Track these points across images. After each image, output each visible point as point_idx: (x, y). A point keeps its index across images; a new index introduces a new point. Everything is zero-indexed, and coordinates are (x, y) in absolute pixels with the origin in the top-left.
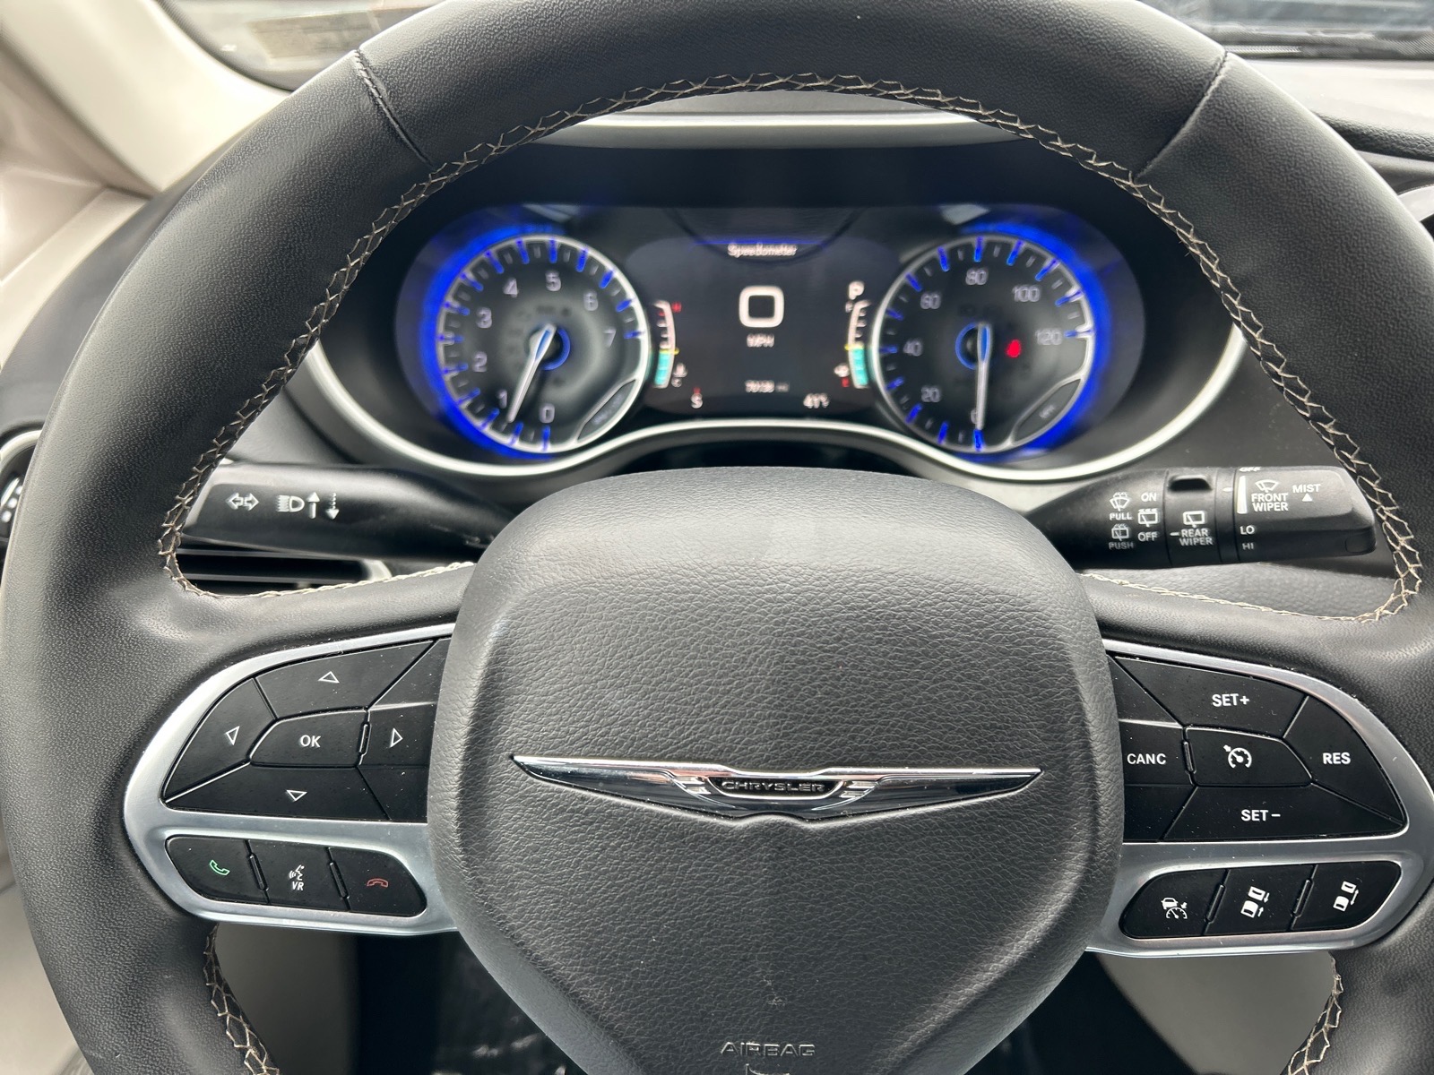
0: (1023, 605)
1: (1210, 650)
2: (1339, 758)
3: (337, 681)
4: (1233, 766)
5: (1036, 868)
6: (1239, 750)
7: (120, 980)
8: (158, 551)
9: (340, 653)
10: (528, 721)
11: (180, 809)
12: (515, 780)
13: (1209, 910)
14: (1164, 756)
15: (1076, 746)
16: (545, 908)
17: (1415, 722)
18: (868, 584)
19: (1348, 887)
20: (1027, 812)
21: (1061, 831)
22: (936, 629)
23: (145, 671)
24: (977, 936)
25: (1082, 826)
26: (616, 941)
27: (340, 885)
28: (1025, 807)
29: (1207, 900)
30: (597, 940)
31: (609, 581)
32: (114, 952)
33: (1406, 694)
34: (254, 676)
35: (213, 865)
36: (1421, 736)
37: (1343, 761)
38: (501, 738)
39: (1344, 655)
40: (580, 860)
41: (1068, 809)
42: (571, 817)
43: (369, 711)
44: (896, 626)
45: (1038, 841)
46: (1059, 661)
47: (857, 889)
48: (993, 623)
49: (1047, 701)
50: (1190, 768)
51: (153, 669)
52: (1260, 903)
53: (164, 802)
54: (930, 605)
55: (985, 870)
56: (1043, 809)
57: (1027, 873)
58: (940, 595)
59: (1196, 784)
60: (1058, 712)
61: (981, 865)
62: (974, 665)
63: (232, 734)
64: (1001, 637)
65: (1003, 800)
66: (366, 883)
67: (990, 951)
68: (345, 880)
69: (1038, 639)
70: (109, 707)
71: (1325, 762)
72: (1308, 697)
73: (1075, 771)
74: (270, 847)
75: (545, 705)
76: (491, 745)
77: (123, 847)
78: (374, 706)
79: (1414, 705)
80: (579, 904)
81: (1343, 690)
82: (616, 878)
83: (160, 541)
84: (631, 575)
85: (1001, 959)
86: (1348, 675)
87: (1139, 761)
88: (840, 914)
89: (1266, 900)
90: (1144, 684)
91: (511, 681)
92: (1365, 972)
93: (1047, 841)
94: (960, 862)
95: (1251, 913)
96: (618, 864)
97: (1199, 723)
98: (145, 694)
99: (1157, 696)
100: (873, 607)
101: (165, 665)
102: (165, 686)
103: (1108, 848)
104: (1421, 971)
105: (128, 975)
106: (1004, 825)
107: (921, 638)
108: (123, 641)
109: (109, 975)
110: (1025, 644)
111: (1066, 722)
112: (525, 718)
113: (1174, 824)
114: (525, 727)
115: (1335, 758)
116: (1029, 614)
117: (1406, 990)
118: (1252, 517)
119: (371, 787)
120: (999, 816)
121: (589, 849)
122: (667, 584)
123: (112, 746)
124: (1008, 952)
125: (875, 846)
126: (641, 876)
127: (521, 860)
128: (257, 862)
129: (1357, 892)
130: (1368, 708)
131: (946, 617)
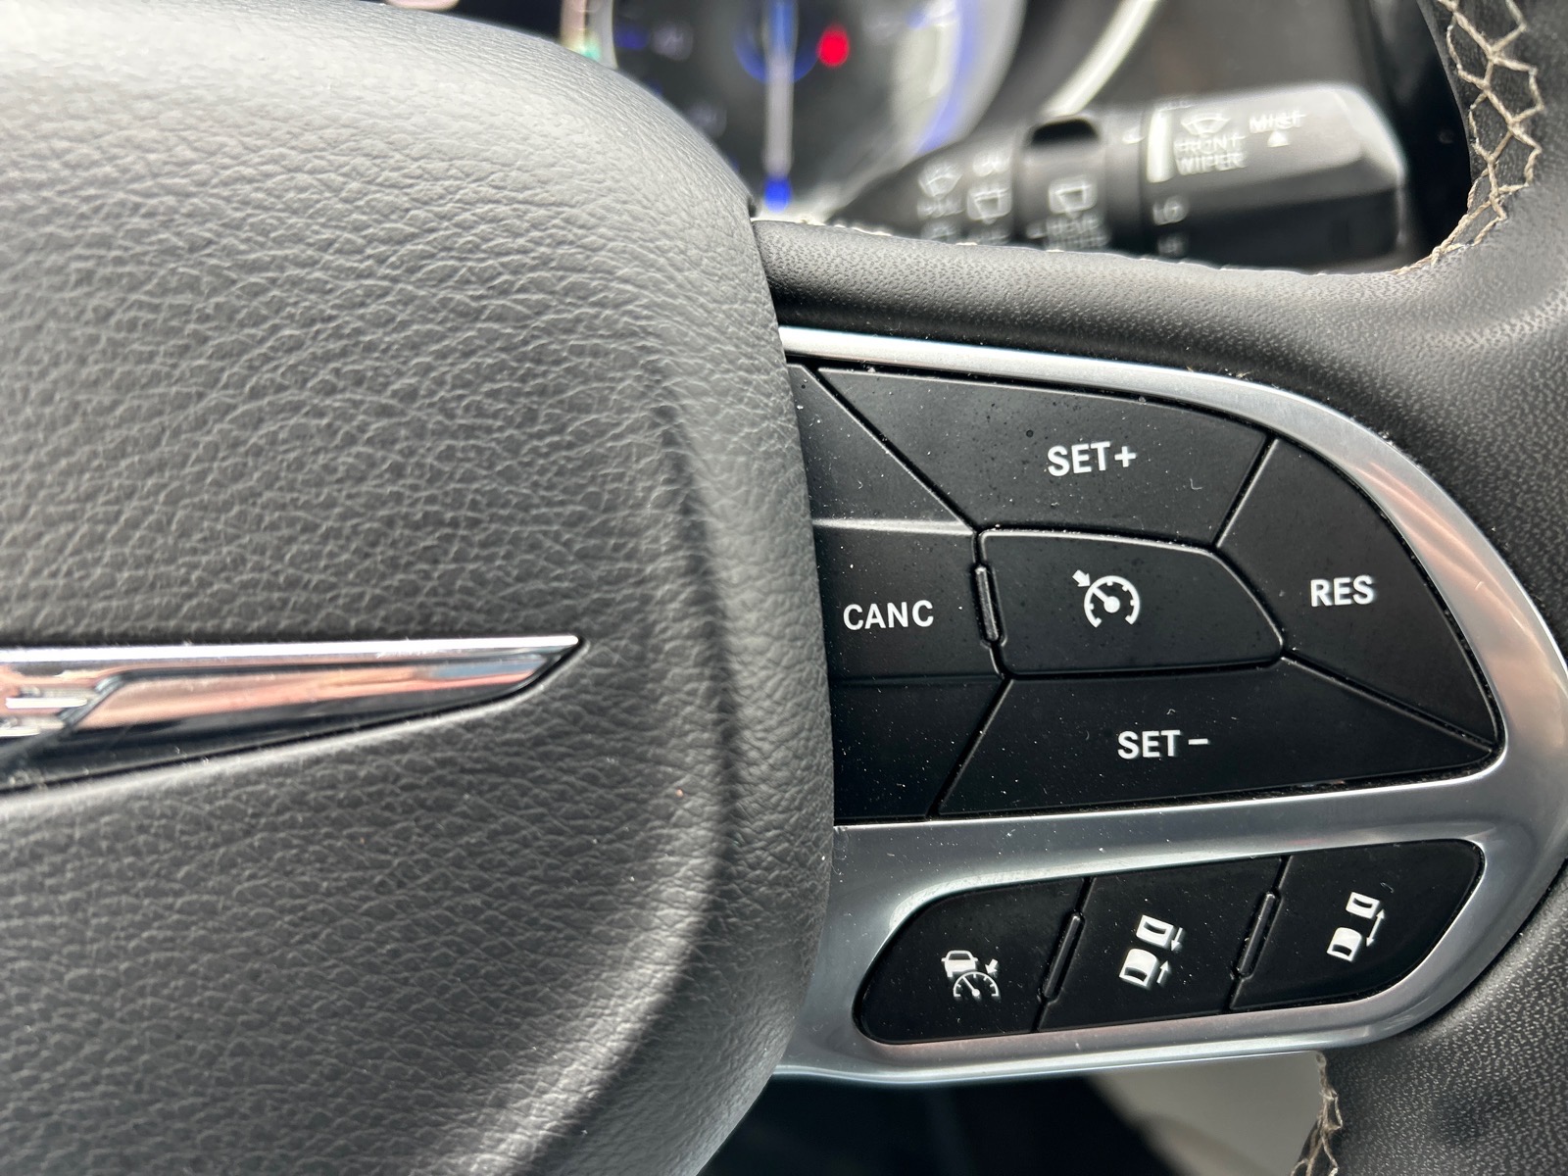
0: (526, 188)
1: (1044, 339)
2: (1347, 591)
4: (1096, 622)
5: (580, 903)
6: (1110, 580)
13: (1047, 972)
14: (929, 606)
15: (669, 571)
17: (1529, 491)
18: (68, 123)
19: (1362, 905)
20: (545, 757)
21: (644, 802)
22: (262, 246)
24: (436, 1087)
25: (696, 785)
28: (538, 742)
29: (1042, 951)
33: (1510, 419)
36: (1545, 525)
37: (1357, 598)
39: (1361, 334)
41: (654, 741)
44: (139, 236)
45: (580, 831)
46: (618, 336)
47: (73, 986)
48: (432, 230)
49: (587, 449)
50: (993, 632)
52: (1161, 953)
54: (250, 181)
55: (437, 917)
56: (590, 745)
57: (556, 919)
58: (283, 157)
59: (1008, 673)
60: (619, 477)
61: (425, 905)
62: (370, 348)
64: (455, 270)
65: (471, 726)
67: (470, 1123)
69: (562, 278)
71: (1315, 603)
72: (1276, 442)
73: (671, 639)
79: (1529, 446)
81: (1359, 420)
85: (501, 1141)
86: (1372, 380)
87: (870, 621)
88: (36, 1054)
89: (1175, 944)
90: (885, 432)
92: (1393, 1090)
93: (607, 830)
94: (365, 899)
95: (1142, 976)
97: (1015, 519)
99: (912, 459)
100: (75, 182)
103: (771, 841)
104: (1522, 1091)
106: (481, 793)
107: (215, 271)
110: (522, 289)
111: (639, 505)
113: (959, 775)
115: (1339, 591)
116: (542, 212)
117: (1485, 1134)
118: (1177, 184)
120: (463, 771)
124: (517, 1125)
125: (114, 867)
129: (1381, 916)
130: (1417, 462)
131: (295, 212)
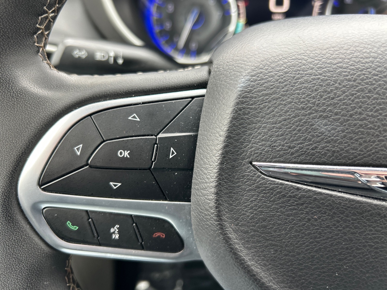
3: (139, 120)
7: (20, 285)
8: (34, 42)
9: (140, 104)
10: (263, 140)
11: (50, 192)
12: (253, 177)
16: (268, 254)
23: (27, 110)
26: (312, 275)
27: (139, 236)
30: (300, 273)
31: (314, 52)
32: (16, 270)
34: (90, 115)
35: (69, 224)
38: (244, 151)
40: (293, 227)
42: (289, 200)
43: (158, 136)
51: (32, 109)
53: (40, 188)
63: (78, 149)
66: (153, 235)
68: (142, 233)
70: (7, 131)
74: (101, 215)
75: (275, 130)
76: (238, 155)
77: (18, 213)
78: (160, 134)
80: (290, 252)
82: (316, 237)
83: (35, 36)
84: (328, 48)
91: (252, 115)
96: (318, 229)
98: (27, 124)
101: (39, 107)
102: (39, 119)
105: (25, 283)
108: (14, 92)
109: (14, 283)
112: (260, 138)
114: (260, 144)
119: (158, 181)
121: (300, 220)
122: (354, 53)
123: (9, 154)
126: (332, 237)
127: (253, 226)
128: (93, 223)
